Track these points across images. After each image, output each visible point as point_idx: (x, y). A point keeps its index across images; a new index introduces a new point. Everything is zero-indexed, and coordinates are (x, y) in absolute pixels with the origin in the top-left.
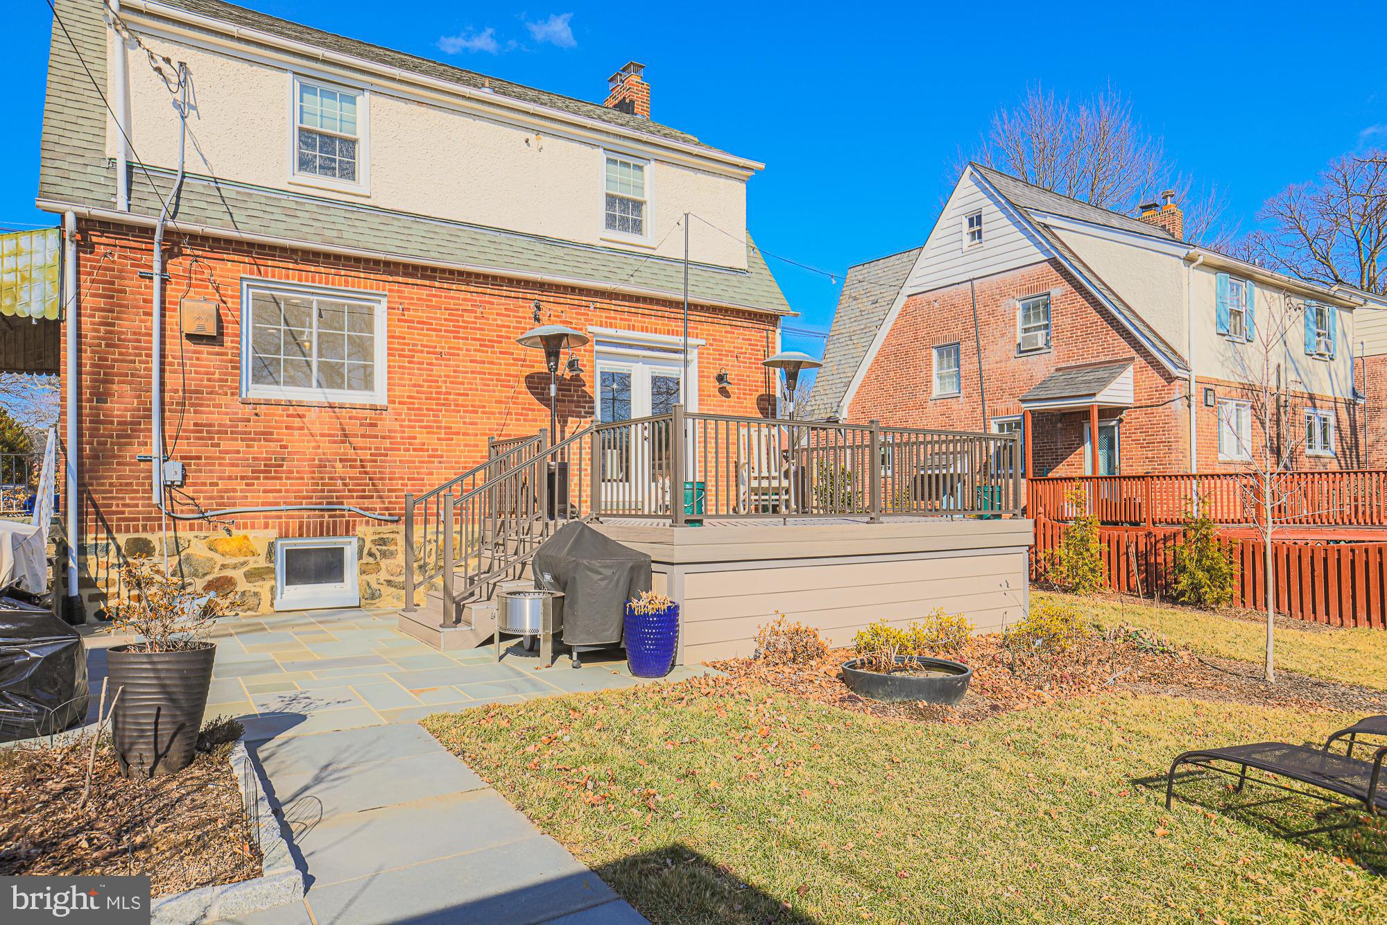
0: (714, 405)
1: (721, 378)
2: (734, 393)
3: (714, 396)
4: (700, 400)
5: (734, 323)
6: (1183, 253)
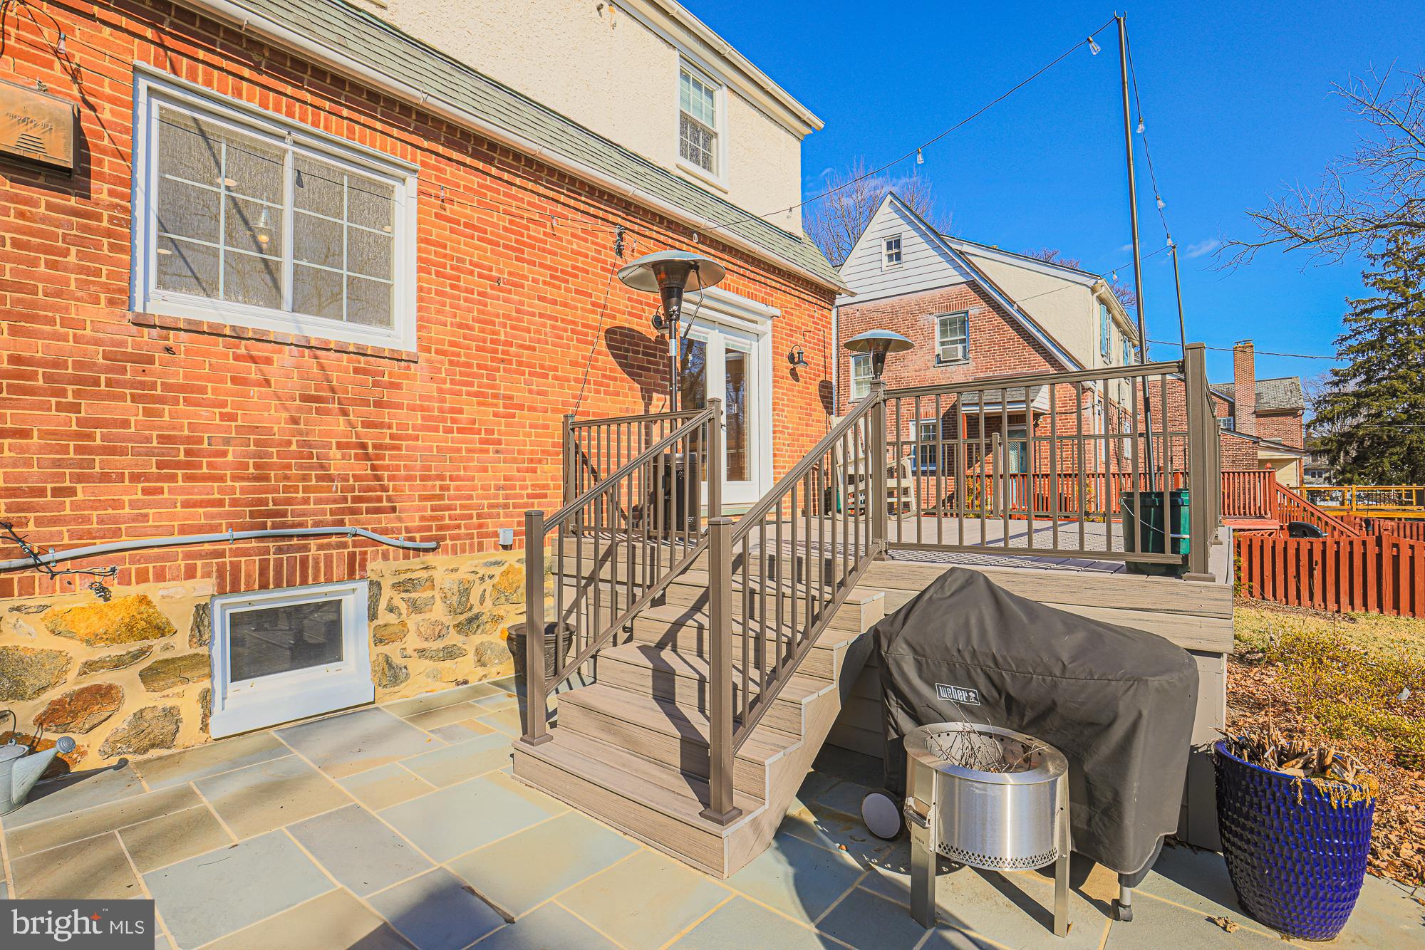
0: (787, 389)
1: (791, 358)
2: (802, 376)
3: (787, 378)
4: (774, 382)
5: (802, 295)
6: (1091, 282)
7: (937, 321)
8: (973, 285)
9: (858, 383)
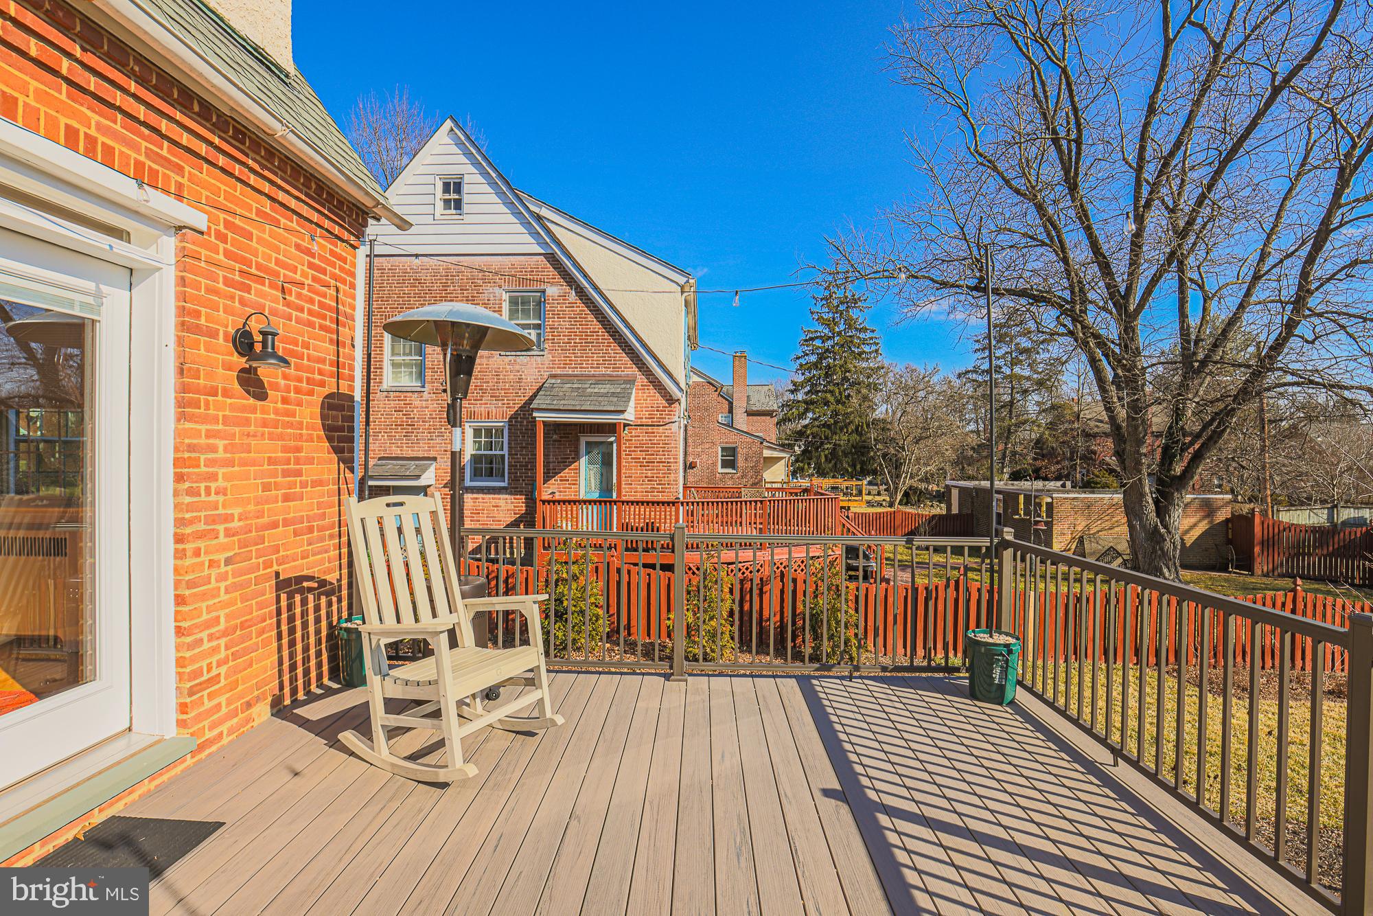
0: (226, 421)
1: (244, 342)
2: (276, 387)
3: (227, 393)
4: (180, 404)
5: (281, 196)
6: (682, 280)
7: (505, 296)
8: (552, 258)
9: (395, 365)
